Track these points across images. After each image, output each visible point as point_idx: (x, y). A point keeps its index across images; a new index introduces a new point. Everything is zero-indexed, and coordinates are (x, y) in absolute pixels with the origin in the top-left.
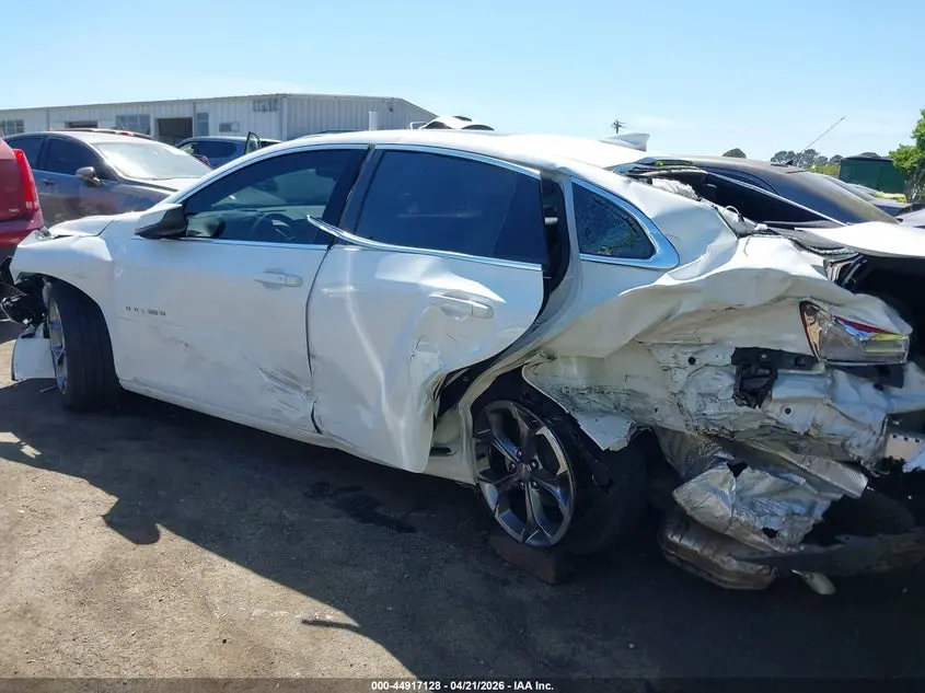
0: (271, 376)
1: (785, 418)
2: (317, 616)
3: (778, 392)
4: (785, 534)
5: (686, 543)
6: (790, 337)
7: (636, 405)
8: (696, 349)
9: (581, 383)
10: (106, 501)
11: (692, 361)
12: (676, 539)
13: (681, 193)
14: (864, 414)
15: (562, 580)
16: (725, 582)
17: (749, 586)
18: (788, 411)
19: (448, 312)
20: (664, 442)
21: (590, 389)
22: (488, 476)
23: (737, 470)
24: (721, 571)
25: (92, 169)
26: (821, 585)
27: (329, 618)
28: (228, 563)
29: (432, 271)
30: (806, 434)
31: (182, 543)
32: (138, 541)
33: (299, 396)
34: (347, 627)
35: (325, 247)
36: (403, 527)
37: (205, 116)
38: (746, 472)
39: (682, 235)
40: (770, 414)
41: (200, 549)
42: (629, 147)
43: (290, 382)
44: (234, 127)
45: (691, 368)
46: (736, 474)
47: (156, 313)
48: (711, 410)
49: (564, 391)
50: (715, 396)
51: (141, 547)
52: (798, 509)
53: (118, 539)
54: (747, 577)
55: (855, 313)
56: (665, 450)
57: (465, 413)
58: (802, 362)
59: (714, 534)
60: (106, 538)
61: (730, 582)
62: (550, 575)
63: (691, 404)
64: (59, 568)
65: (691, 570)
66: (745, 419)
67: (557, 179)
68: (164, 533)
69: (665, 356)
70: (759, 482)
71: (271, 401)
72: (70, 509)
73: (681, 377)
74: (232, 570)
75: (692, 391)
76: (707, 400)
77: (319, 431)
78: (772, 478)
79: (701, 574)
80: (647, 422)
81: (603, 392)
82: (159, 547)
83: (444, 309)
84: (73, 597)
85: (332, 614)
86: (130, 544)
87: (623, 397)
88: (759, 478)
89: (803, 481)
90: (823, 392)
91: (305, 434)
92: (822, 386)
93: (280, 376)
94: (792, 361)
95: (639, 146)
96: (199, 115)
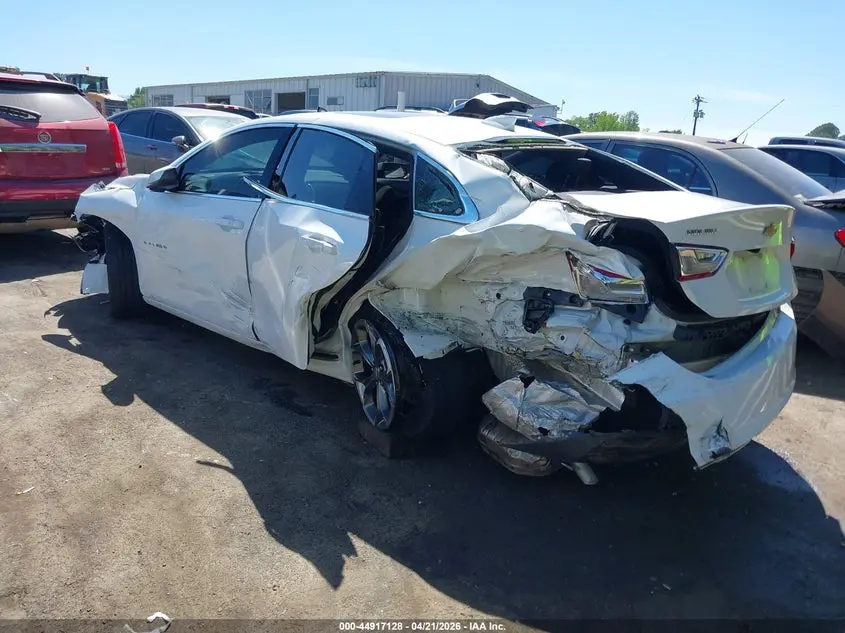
0: (230, 297)
1: (560, 344)
2: (208, 459)
3: (550, 323)
4: (555, 433)
5: (492, 437)
6: (564, 280)
7: (469, 330)
8: (501, 287)
9: (418, 308)
10: (109, 376)
11: (498, 296)
12: (486, 433)
13: (494, 166)
14: (609, 342)
15: (395, 455)
16: (512, 468)
17: (529, 473)
18: (563, 338)
19: (313, 250)
20: (492, 361)
21: (427, 314)
22: (361, 377)
23: (527, 381)
24: (511, 459)
25: (183, 137)
26: (586, 476)
27: (216, 461)
28: (167, 421)
29: (307, 220)
30: (571, 355)
31: (145, 407)
32: (116, 404)
33: (246, 312)
34: (226, 468)
35: (260, 200)
36: (304, 412)
37: (316, 91)
38: (534, 385)
39: (483, 198)
40: (551, 341)
41: (154, 412)
42: (500, 127)
43: (239, 301)
44: (340, 101)
45: (498, 302)
46: (526, 386)
47: (161, 246)
48: (510, 334)
49: (407, 315)
50: (513, 323)
51: (117, 407)
52: (571, 415)
53: (105, 401)
54: (528, 465)
55: (602, 262)
56: (493, 366)
57: (343, 328)
58: (573, 299)
59: (510, 431)
60: (98, 400)
61: (516, 468)
62: (387, 450)
63: (498, 328)
64: (60, 414)
65: (495, 458)
66: (534, 343)
67: (413, 153)
68: (137, 399)
69: (480, 291)
70: (542, 392)
71: (228, 315)
72: (82, 380)
73: (491, 307)
74: (170, 426)
75: (500, 319)
76: (508, 327)
77: (258, 339)
78: (553, 390)
79: (500, 461)
80: (478, 344)
81: (441, 318)
82: (129, 408)
83: (310, 248)
84: (59, 431)
85: (218, 458)
86: (112, 405)
87: (459, 323)
88: (543, 389)
89: (576, 394)
90: (583, 323)
91: (248, 340)
92: (586, 319)
93: (234, 296)
94: (568, 299)
95: (507, 127)
96: (311, 90)
